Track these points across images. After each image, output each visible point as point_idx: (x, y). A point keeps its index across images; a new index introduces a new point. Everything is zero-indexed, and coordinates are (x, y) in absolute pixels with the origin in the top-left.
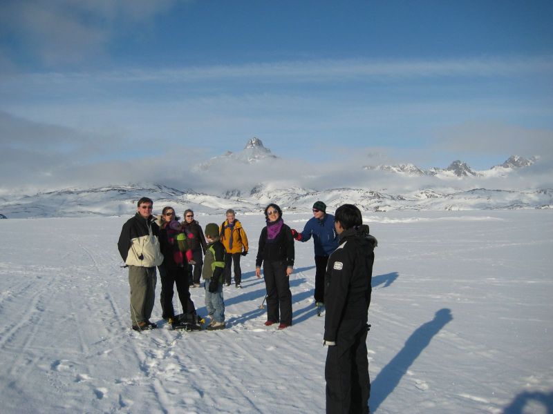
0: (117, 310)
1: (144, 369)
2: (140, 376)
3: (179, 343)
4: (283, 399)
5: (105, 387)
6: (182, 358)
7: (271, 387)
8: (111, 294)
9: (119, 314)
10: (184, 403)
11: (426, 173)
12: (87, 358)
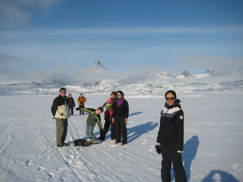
0: (48, 138)
1: (67, 164)
2: (66, 167)
3: (80, 152)
4: (132, 176)
5: (52, 172)
6: (83, 159)
7: (125, 171)
8: (43, 130)
9: (49, 140)
10: (89, 179)
11: (172, 76)
12: (40, 159)
